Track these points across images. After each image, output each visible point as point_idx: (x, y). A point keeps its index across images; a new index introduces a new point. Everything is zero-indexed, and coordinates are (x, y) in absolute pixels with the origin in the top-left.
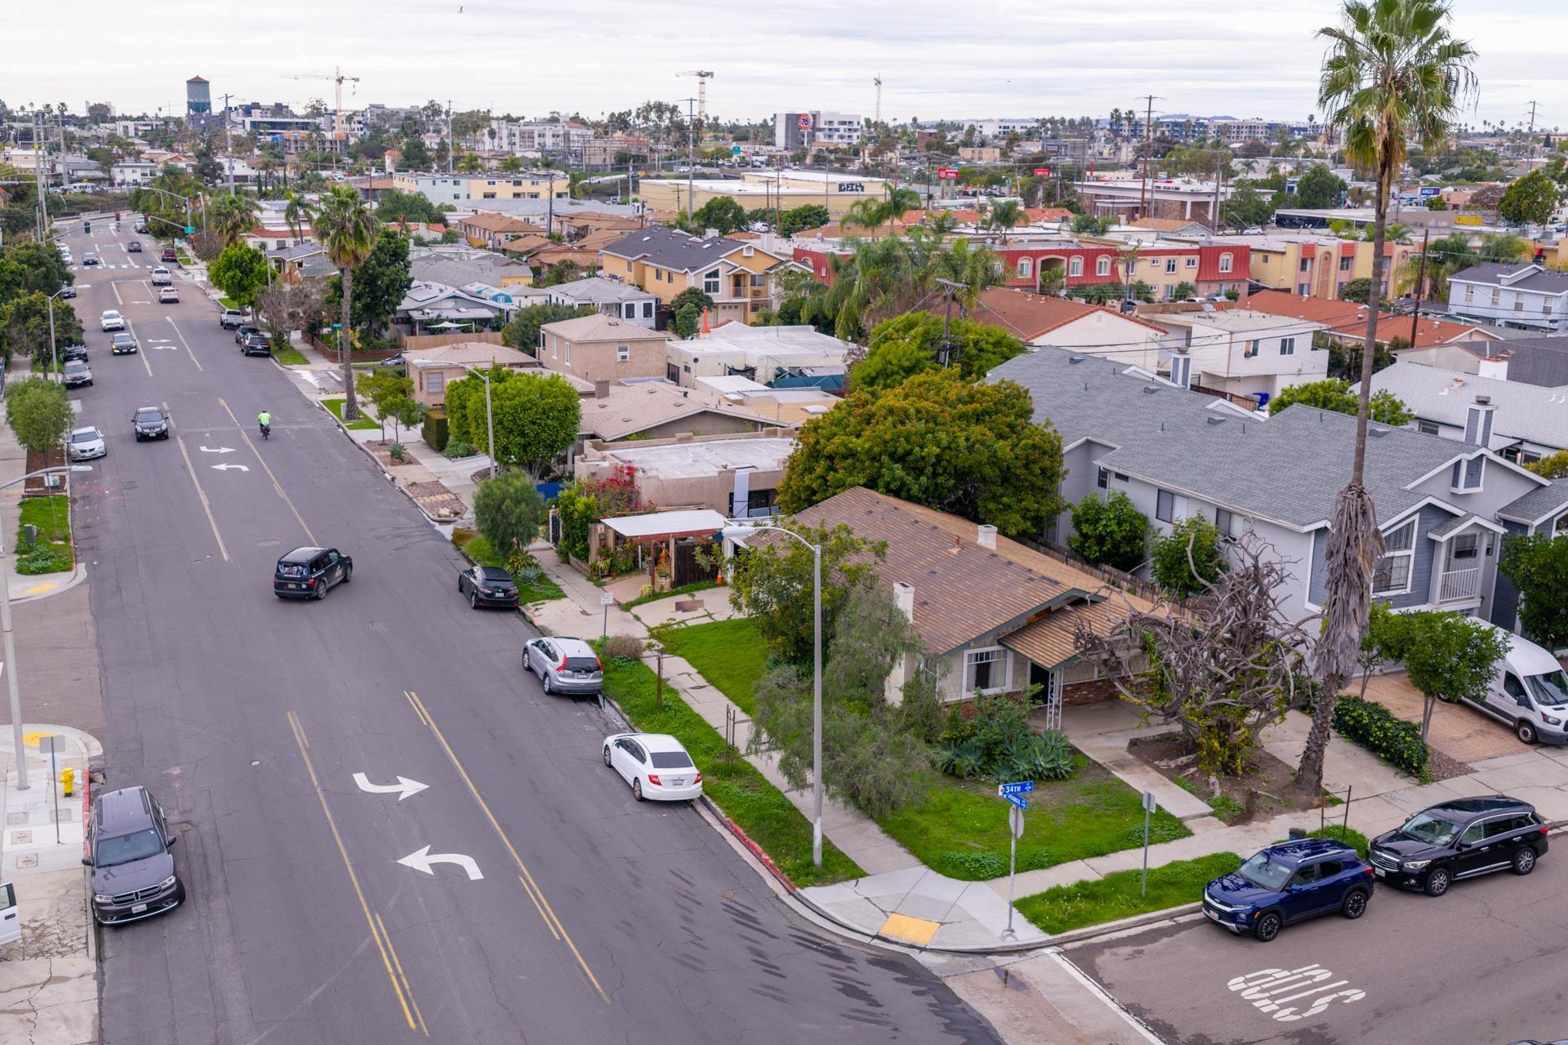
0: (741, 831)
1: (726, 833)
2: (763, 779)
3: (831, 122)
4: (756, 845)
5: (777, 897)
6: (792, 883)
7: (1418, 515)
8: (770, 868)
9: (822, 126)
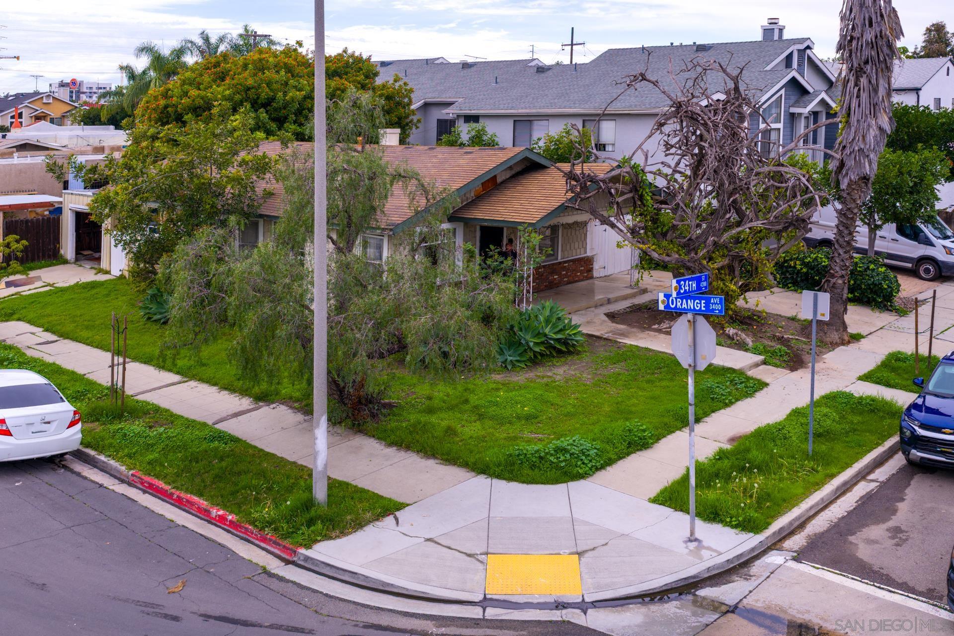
0: (161, 484)
1: (133, 493)
2: (172, 415)
3: (91, 88)
4: (195, 498)
5: (266, 572)
6: (286, 543)
7: (783, 90)
8: (233, 528)
9: (85, 90)
